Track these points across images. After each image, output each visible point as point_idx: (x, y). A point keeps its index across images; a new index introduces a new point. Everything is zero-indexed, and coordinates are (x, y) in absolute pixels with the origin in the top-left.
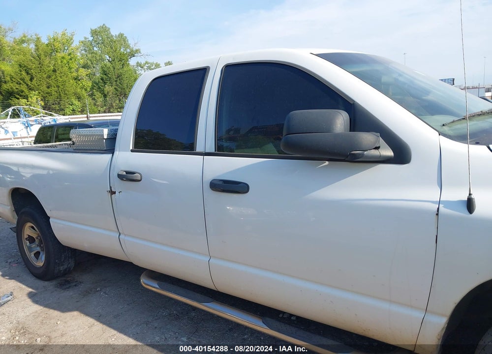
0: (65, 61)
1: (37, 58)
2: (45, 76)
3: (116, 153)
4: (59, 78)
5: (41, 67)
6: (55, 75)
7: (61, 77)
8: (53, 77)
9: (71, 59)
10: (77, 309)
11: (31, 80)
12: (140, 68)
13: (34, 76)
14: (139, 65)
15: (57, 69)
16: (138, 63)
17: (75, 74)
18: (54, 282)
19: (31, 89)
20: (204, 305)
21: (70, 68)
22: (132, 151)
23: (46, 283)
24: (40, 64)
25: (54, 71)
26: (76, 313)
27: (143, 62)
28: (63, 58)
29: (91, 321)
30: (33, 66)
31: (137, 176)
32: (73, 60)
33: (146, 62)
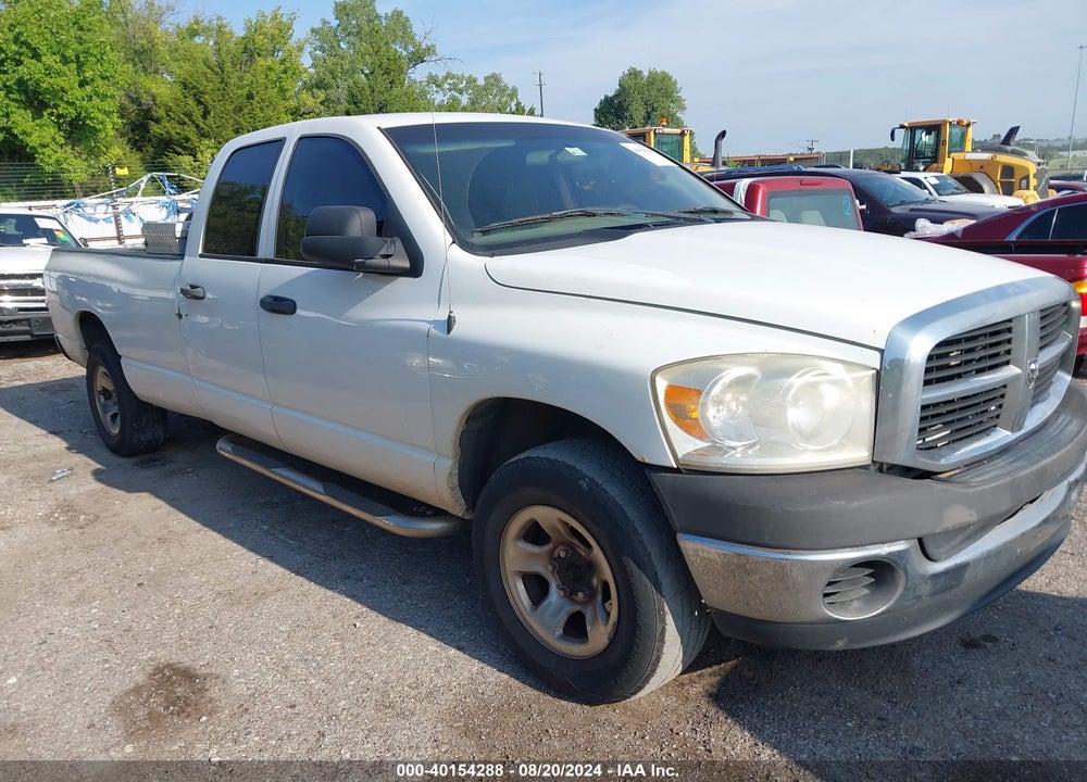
0: (273, 76)
1: (217, 70)
2: (231, 108)
3: (186, 258)
4: (258, 111)
5: (224, 90)
6: (251, 104)
7: (261, 109)
8: (246, 111)
9: (285, 72)
10: (148, 491)
11: (205, 115)
12: (434, 88)
13: (210, 107)
14: (433, 80)
15: (254, 93)
16: (430, 76)
17: (293, 103)
18: (135, 459)
19: (203, 135)
20: (273, 472)
21: (282, 91)
22: (201, 256)
23: (123, 460)
24: (222, 82)
25: (250, 97)
26: (144, 494)
27: (441, 75)
28: (270, 69)
29: (160, 503)
30: (209, 86)
31: (199, 292)
32: (290, 73)
33: (448, 74)
